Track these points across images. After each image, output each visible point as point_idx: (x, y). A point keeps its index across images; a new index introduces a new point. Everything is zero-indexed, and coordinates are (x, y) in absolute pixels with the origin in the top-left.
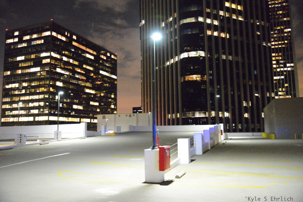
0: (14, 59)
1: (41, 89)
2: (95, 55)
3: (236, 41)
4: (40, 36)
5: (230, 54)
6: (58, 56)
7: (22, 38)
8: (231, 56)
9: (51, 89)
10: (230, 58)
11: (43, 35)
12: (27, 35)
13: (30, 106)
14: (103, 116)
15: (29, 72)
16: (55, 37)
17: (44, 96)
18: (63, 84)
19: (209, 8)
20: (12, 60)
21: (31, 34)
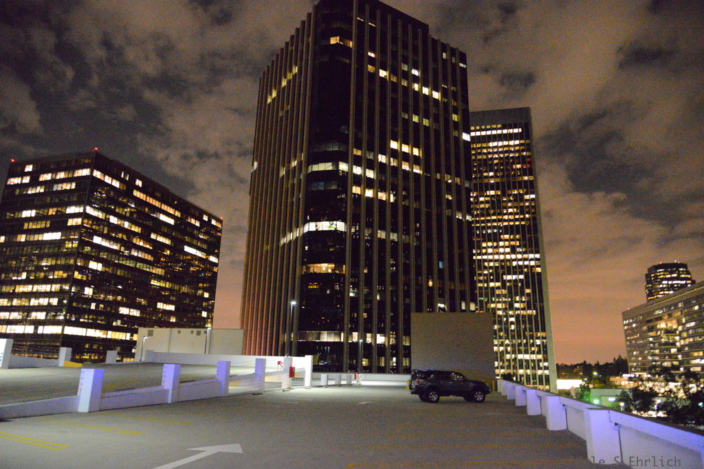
0: (17, 214)
1: (56, 273)
2: (177, 217)
3: (406, 209)
4: (70, 176)
5: (394, 230)
6: (100, 215)
7: (38, 177)
8: (396, 235)
9: (77, 275)
10: (394, 237)
11: (76, 175)
12: (47, 172)
13: (31, 304)
14: (149, 331)
15: (40, 239)
16: (100, 180)
17: (61, 287)
18: (103, 266)
19: (359, 148)
20: (12, 215)
21: (55, 171)
